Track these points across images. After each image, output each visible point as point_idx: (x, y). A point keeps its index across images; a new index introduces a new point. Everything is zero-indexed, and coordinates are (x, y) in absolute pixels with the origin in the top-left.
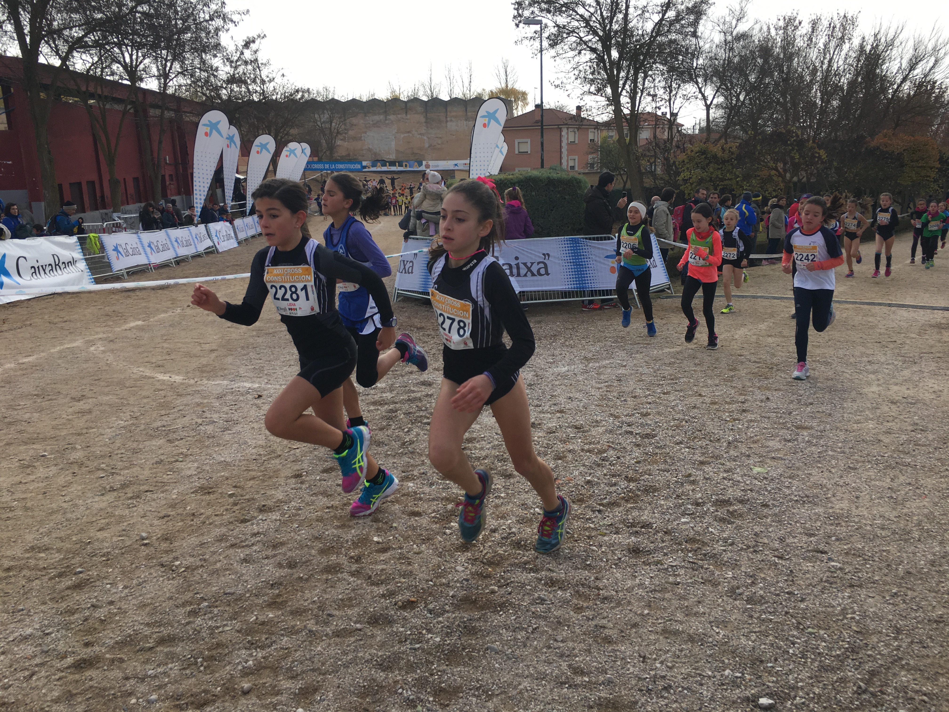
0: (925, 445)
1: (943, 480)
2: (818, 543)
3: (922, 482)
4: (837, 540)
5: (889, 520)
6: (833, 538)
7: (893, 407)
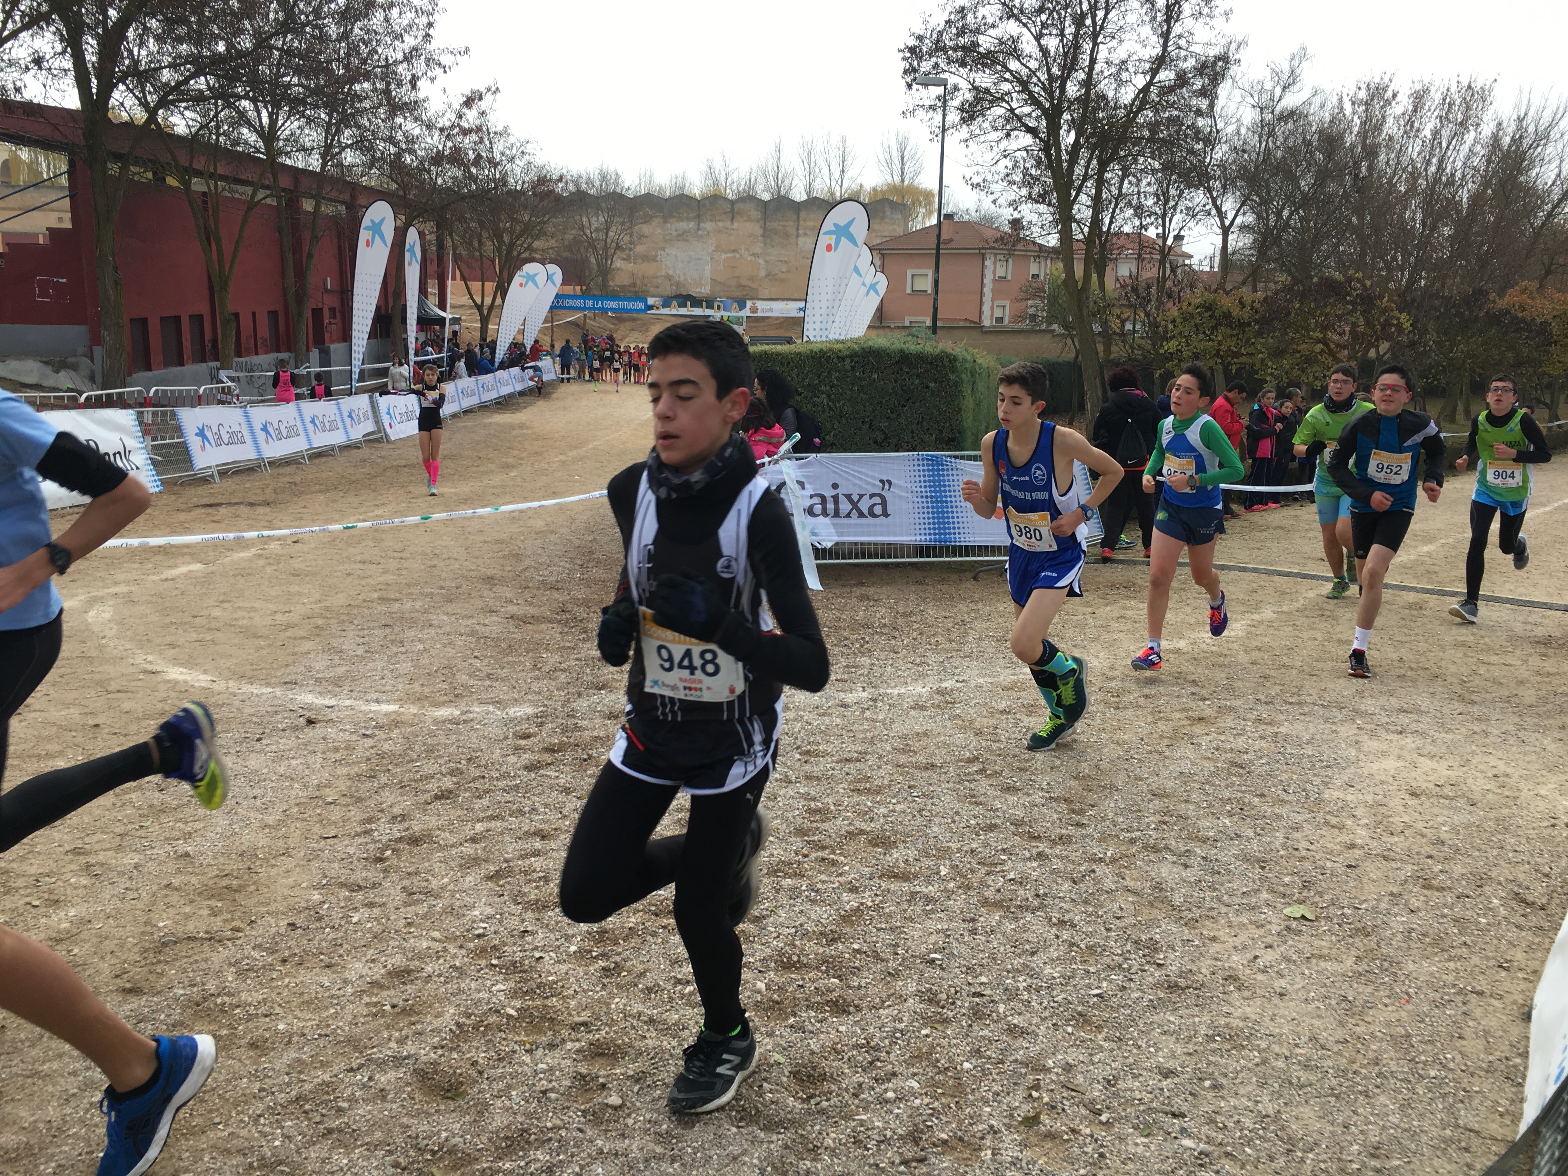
0: (1441, 889)
1: (1451, 965)
2: (1175, 1090)
3: (1411, 967)
4: (1215, 1087)
5: (1323, 1047)
6: (1207, 1083)
7: (1412, 802)
